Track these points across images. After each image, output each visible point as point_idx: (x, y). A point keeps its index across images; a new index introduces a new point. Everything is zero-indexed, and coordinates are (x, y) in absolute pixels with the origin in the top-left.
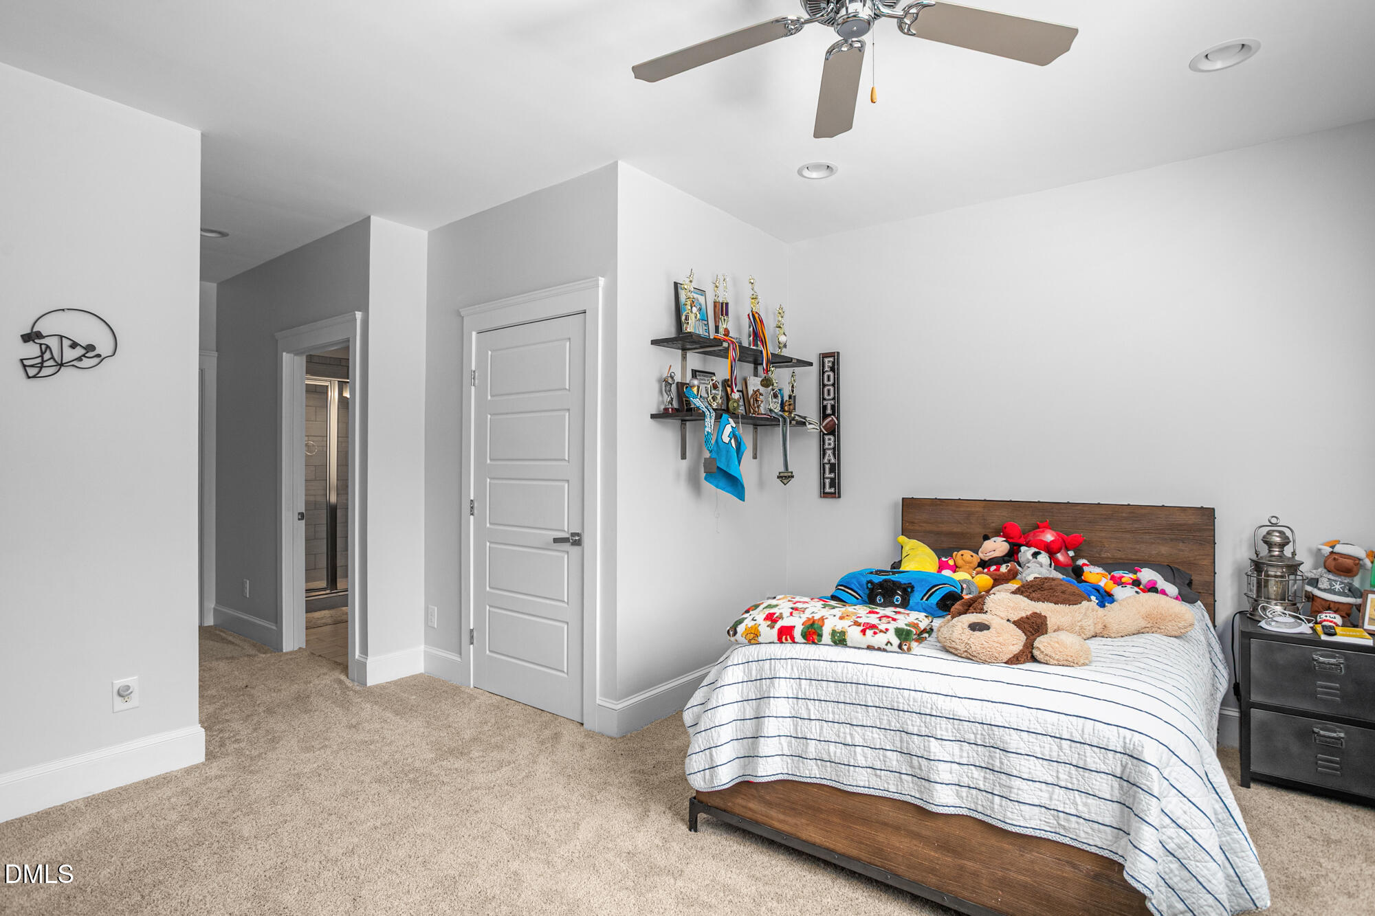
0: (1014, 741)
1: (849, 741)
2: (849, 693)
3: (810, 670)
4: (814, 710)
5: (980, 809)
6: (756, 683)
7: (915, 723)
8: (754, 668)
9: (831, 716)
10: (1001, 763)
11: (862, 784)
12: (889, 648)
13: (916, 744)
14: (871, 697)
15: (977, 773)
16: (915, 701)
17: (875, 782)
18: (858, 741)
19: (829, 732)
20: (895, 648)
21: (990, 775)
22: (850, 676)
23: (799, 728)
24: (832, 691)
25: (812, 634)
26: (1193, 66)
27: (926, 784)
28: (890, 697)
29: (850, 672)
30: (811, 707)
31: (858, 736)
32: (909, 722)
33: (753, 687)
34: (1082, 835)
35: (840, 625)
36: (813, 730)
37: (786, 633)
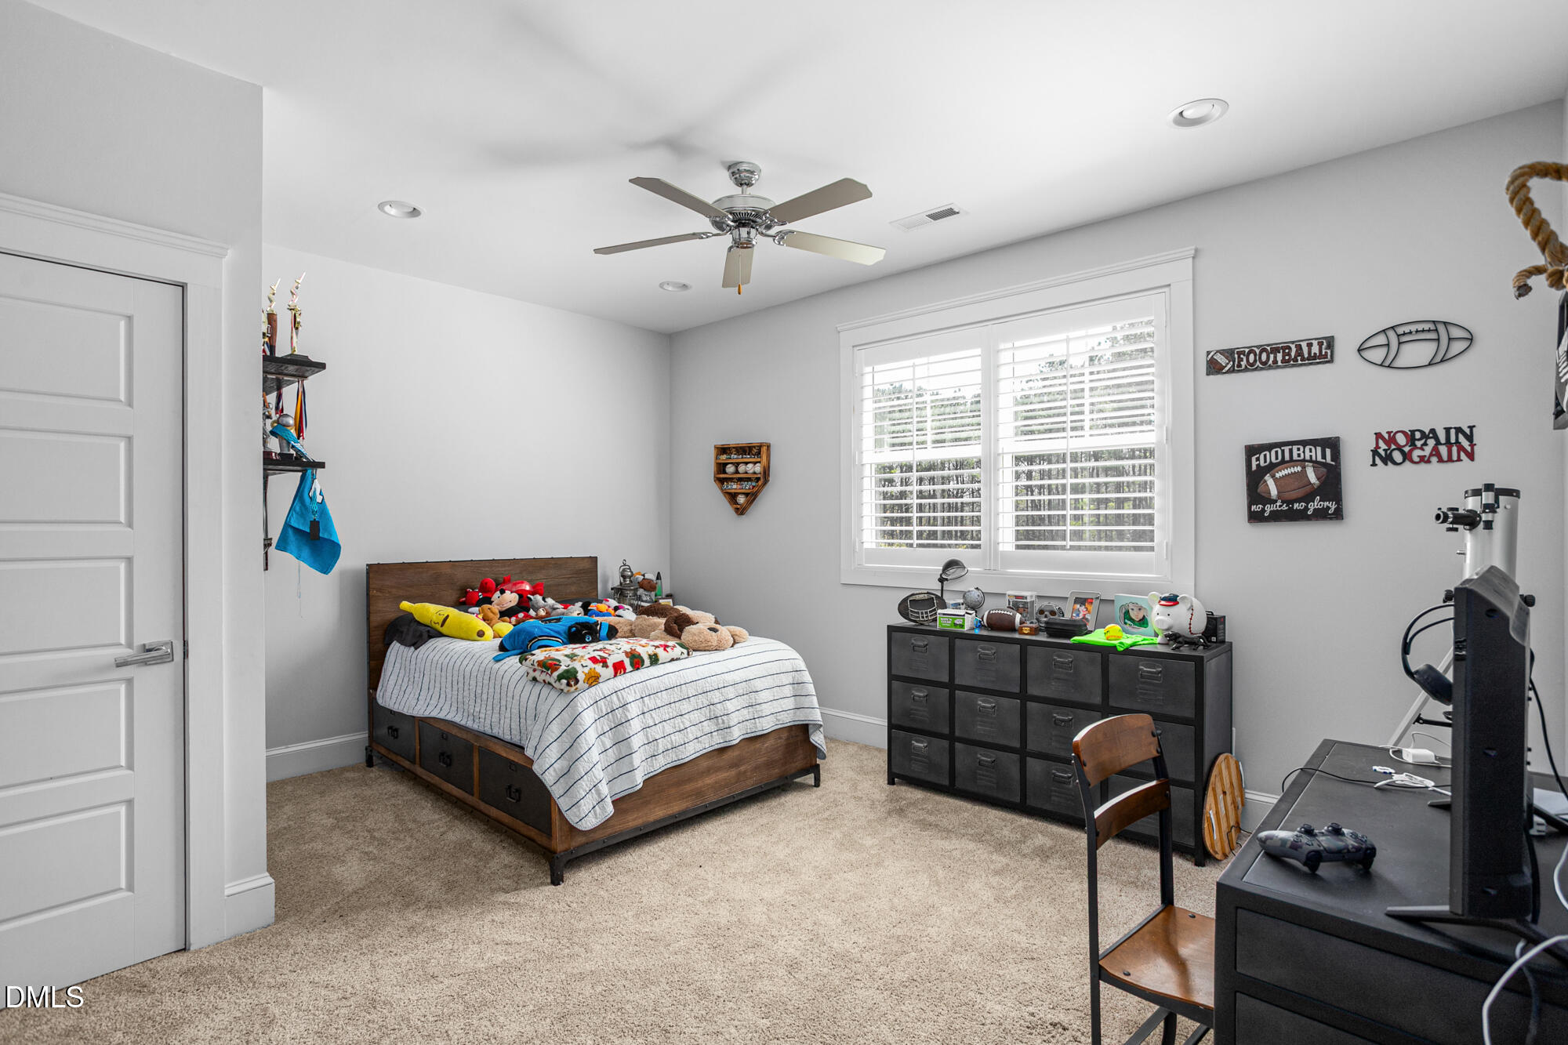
0: (758, 684)
1: (682, 727)
2: (676, 695)
3: (648, 689)
4: (657, 716)
5: (749, 731)
6: (608, 717)
7: (716, 697)
8: (603, 704)
9: (667, 715)
10: (756, 699)
11: (692, 753)
12: (683, 656)
13: (719, 710)
14: (690, 690)
15: (745, 711)
16: (714, 682)
17: (699, 747)
18: (688, 724)
19: (668, 728)
20: (686, 655)
21: (750, 709)
22: (674, 682)
23: (649, 735)
24: (665, 697)
25: (637, 662)
26: (661, 286)
27: (728, 730)
28: (701, 686)
29: (672, 680)
30: (654, 715)
31: (685, 722)
32: (714, 696)
33: (606, 721)
34: (785, 719)
35: (651, 650)
36: (656, 732)
37: (619, 667)
